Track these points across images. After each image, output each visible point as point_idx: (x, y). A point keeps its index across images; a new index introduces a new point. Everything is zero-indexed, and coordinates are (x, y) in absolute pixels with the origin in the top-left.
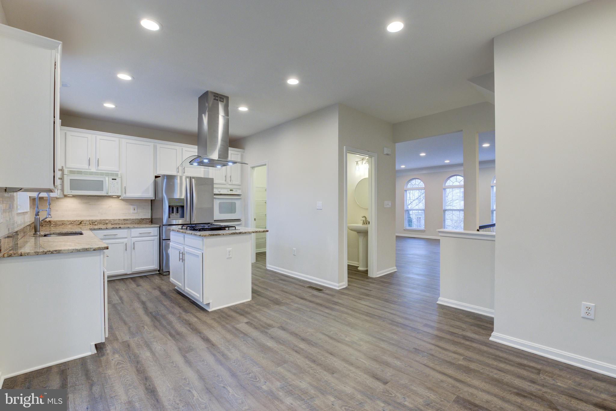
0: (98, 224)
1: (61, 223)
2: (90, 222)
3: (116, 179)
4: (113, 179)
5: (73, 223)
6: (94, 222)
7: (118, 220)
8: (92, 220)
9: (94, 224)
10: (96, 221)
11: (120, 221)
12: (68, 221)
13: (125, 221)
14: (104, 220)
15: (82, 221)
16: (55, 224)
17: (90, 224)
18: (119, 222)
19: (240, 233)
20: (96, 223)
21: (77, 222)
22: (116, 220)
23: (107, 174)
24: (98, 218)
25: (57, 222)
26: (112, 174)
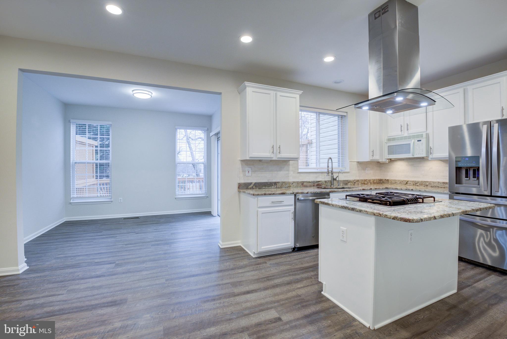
0: (420, 185)
1: (394, 182)
2: (414, 183)
3: (420, 141)
4: (418, 141)
5: (401, 182)
6: (417, 183)
7: (437, 183)
8: (415, 181)
9: (417, 185)
10: (418, 182)
11: (440, 184)
12: (399, 181)
13: (444, 184)
14: (424, 181)
15: (407, 182)
16: (391, 182)
17: (414, 185)
18: (438, 185)
19: (352, 208)
20: (418, 184)
21: (404, 182)
22: (436, 182)
23: (414, 137)
24: (420, 180)
25: (392, 181)
26: (418, 136)
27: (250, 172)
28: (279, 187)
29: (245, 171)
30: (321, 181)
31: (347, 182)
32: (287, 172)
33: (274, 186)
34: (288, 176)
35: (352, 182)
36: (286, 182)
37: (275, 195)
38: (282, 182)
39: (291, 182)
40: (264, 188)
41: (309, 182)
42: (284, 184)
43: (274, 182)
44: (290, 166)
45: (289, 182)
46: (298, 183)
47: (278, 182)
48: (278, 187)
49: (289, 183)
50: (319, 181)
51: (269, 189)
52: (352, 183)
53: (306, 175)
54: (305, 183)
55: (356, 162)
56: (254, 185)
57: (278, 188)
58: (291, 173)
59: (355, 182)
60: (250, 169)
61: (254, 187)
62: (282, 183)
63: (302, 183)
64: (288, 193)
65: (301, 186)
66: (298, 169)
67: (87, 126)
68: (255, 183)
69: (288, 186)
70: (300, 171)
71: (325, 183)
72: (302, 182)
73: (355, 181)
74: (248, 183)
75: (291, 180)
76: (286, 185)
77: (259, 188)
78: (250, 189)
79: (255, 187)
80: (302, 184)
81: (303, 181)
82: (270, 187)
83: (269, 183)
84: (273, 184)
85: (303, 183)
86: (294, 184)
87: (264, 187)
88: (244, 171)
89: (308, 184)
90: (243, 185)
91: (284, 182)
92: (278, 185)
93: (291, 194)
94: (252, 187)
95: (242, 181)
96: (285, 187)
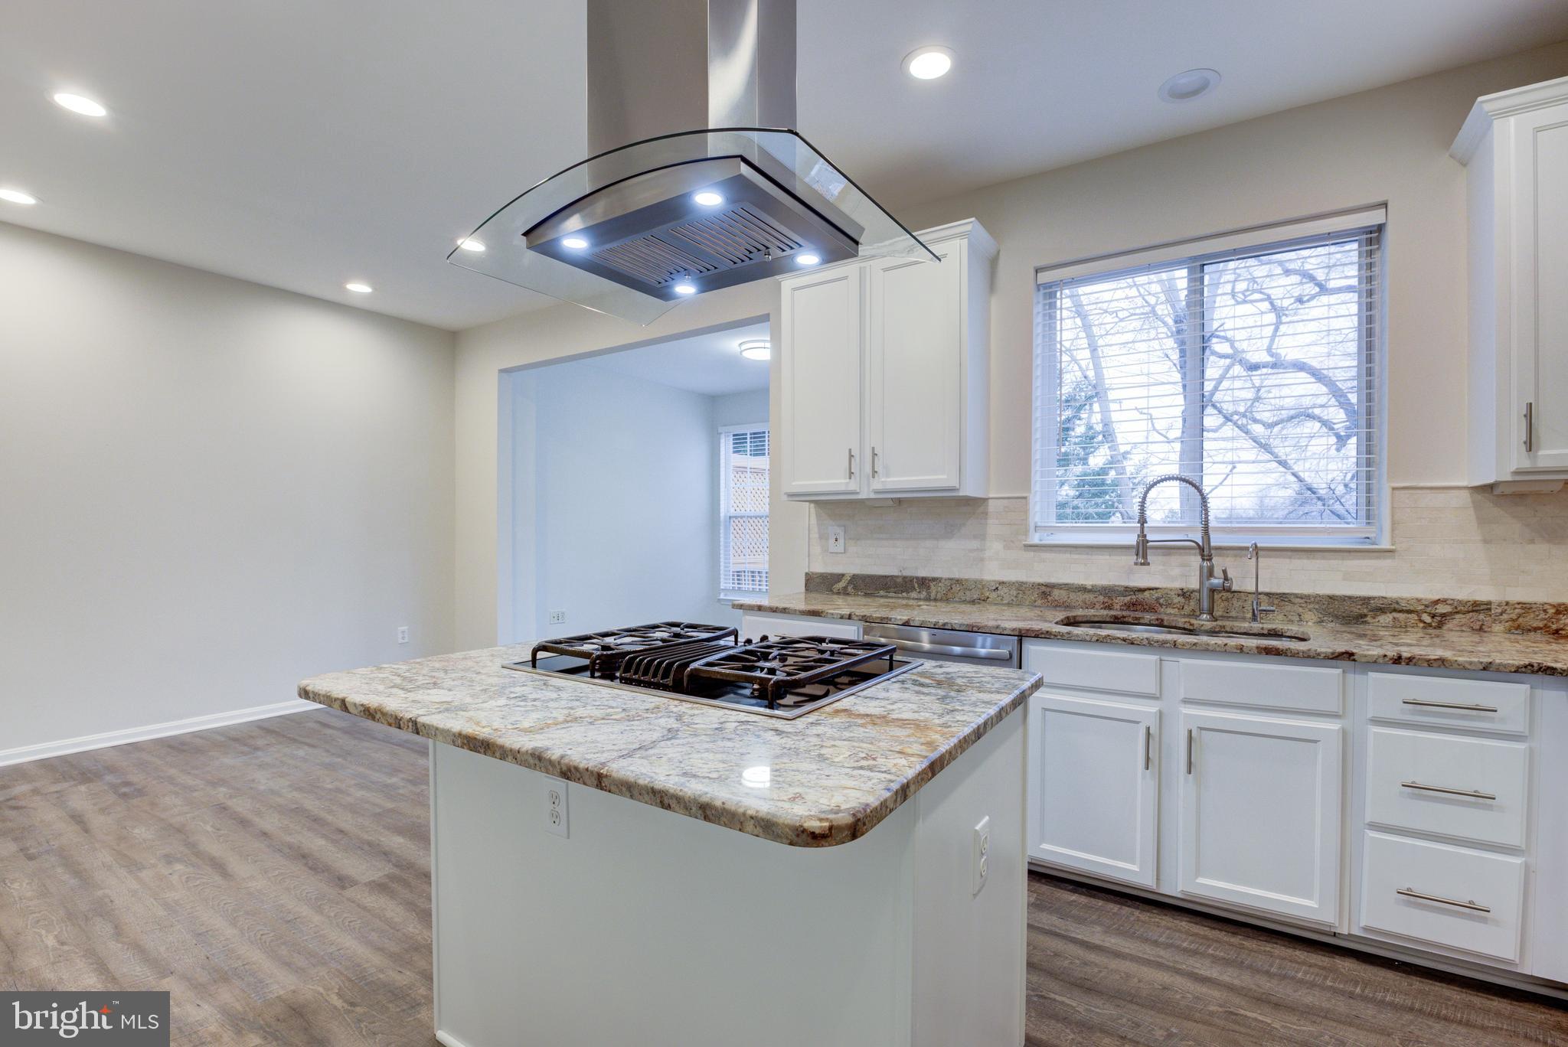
27: (841, 541)
28: (939, 596)
29: (827, 539)
30: (1150, 589)
31: (1357, 609)
32: (975, 544)
33: (919, 592)
34: (982, 560)
35: (1410, 612)
36: (966, 580)
37: (789, 613)
38: (951, 579)
39: (987, 581)
40: (882, 597)
41: (1083, 589)
42: (956, 588)
43: (917, 578)
44: (990, 521)
45: (981, 581)
46: (1020, 587)
47: (934, 579)
48: (933, 595)
49: (980, 584)
50: (1142, 590)
51: (900, 600)
52: (1414, 616)
53: (1068, 556)
54: (1056, 593)
55: (1466, 494)
56: (850, 582)
57: (935, 600)
58: (994, 547)
59: (1443, 615)
60: (840, 531)
61: (850, 589)
62: (951, 584)
63: (1043, 588)
64: (832, 614)
65: (1039, 602)
66: (1026, 533)
67: (748, 436)
68: (855, 577)
69: (975, 597)
70: (1035, 539)
71: (1181, 599)
72: (1039, 584)
73: (1442, 609)
74: (832, 575)
75: (993, 572)
76: (968, 593)
77: (866, 595)
78: (838, 593)
79: (853, 588)
80: (1044, 593)
81: (1053, 580)
82: (904, 594)
83: (899, 580)
84: (916, 585)
85: (1048, 590)
86: (1003, 591)
87: (882, 593)
88: (823, 537)
89: (1073, 596)
90: (818, 580)
91: (958, 581)
92: (932, 587)
93: (842, 617)
94: (845, 588)
95: (819, 568)
96: (963, 598)
